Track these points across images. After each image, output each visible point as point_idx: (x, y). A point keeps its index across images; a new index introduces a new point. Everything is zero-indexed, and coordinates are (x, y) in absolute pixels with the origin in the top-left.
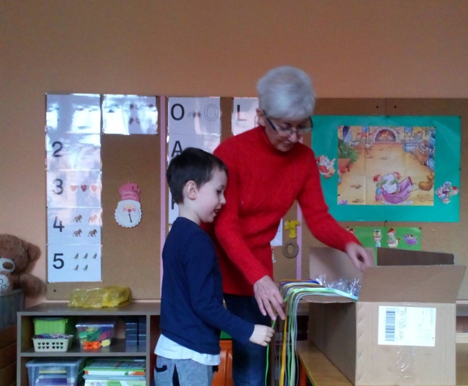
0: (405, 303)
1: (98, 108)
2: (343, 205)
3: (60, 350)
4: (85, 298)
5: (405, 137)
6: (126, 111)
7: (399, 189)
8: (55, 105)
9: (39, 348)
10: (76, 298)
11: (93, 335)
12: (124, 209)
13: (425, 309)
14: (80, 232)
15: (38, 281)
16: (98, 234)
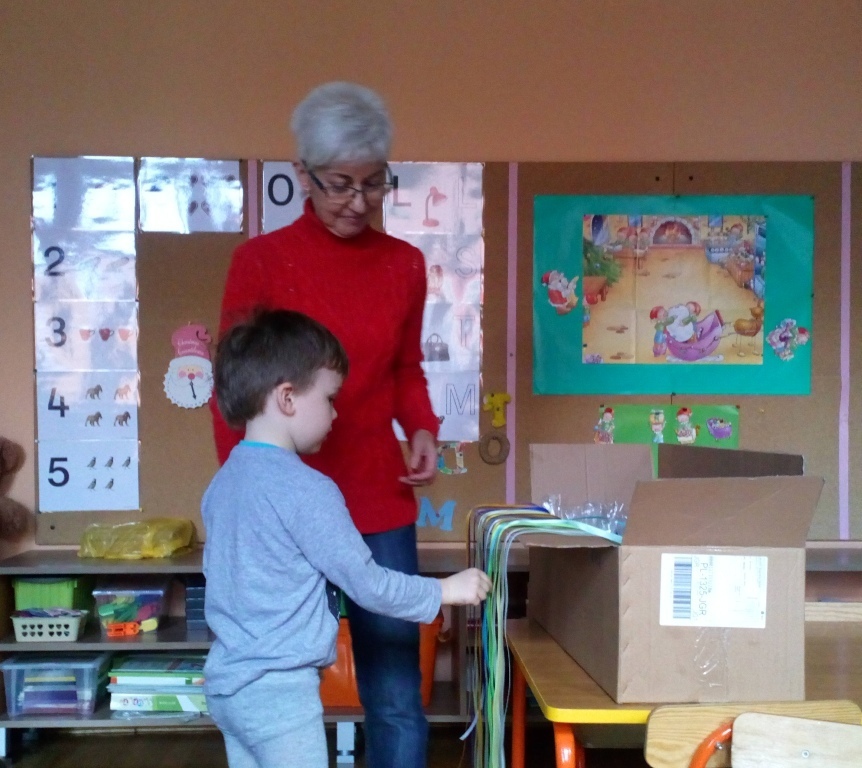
0: (710, 548)
1: (130, 182)
2: (593, 363)
3: (63, 638)
4: (109, 540)
5: (709, 235)
6: (183, 187)
7: (699, 333)
8: (49, 178)
9: (25, 634)
10: (92, 541)
11: (126, 610)
12: (182, 374)
13: (748, 559)
14: (98, 416)
15: (20, 510)
16: (133, 421)
